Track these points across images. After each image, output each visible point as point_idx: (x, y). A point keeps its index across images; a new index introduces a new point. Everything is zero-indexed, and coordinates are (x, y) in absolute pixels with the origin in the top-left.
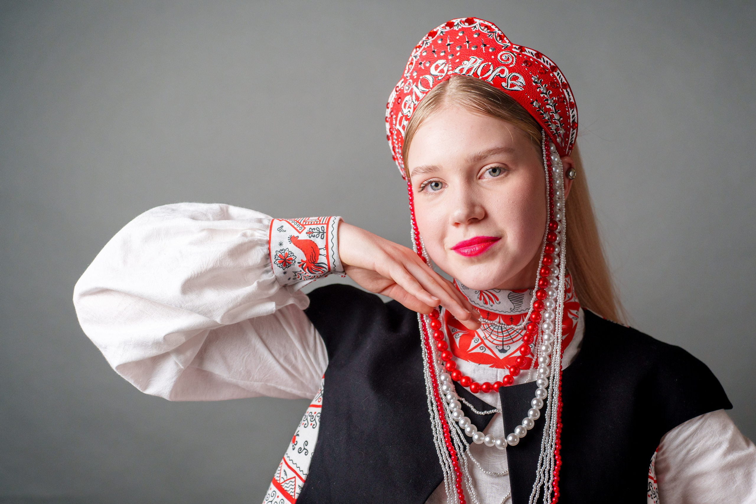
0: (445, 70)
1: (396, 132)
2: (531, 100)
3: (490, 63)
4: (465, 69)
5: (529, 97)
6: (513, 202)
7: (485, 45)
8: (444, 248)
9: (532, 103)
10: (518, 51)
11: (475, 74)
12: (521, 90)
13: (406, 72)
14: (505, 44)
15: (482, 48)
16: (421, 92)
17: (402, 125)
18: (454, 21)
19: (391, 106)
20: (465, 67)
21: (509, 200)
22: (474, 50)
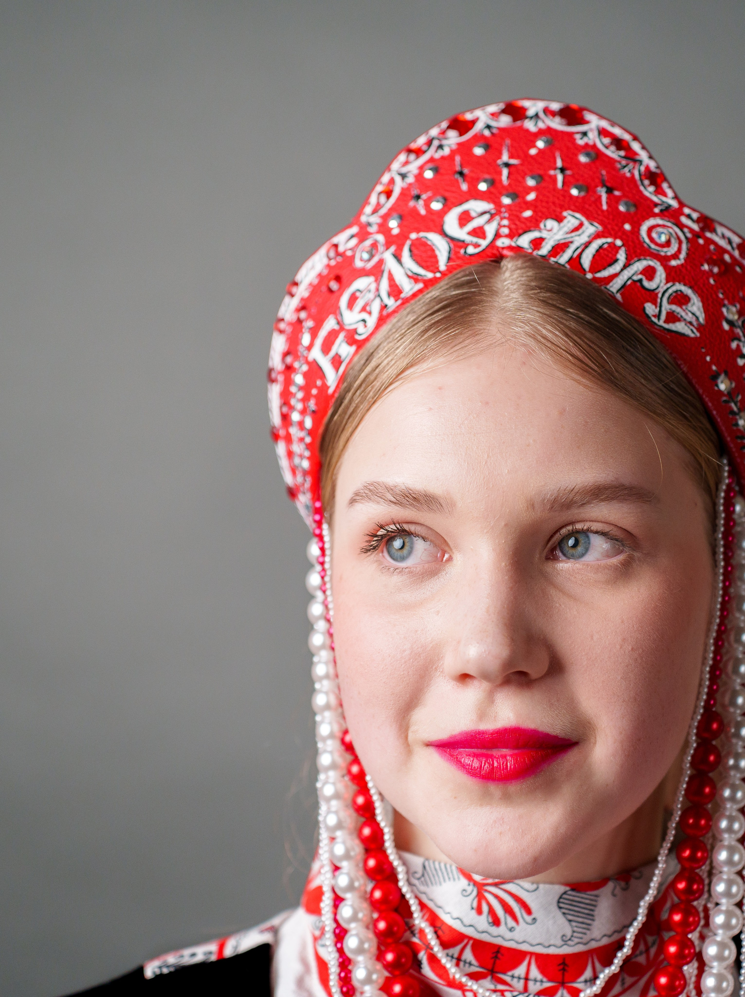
0: (490, 230)
1: (305, 368)
2: (714, 368)
3: (619, 243)
4: (546, 241)
5: (708, 359)
6: (632, 649)
7: (609, 191)
8: (406, 737)
9: (715, 377)
10: (695, 227)
11: (575, 261)
12: (692, 335)
13: (368, 209)
14: (664, 199)
15: (600, 197)
16: (409, 277)
17: (332, 353)
18: (526, 104)
19: (302, 292)
20: (548, 237)
21: (624, 640)
22: (577, 197)
